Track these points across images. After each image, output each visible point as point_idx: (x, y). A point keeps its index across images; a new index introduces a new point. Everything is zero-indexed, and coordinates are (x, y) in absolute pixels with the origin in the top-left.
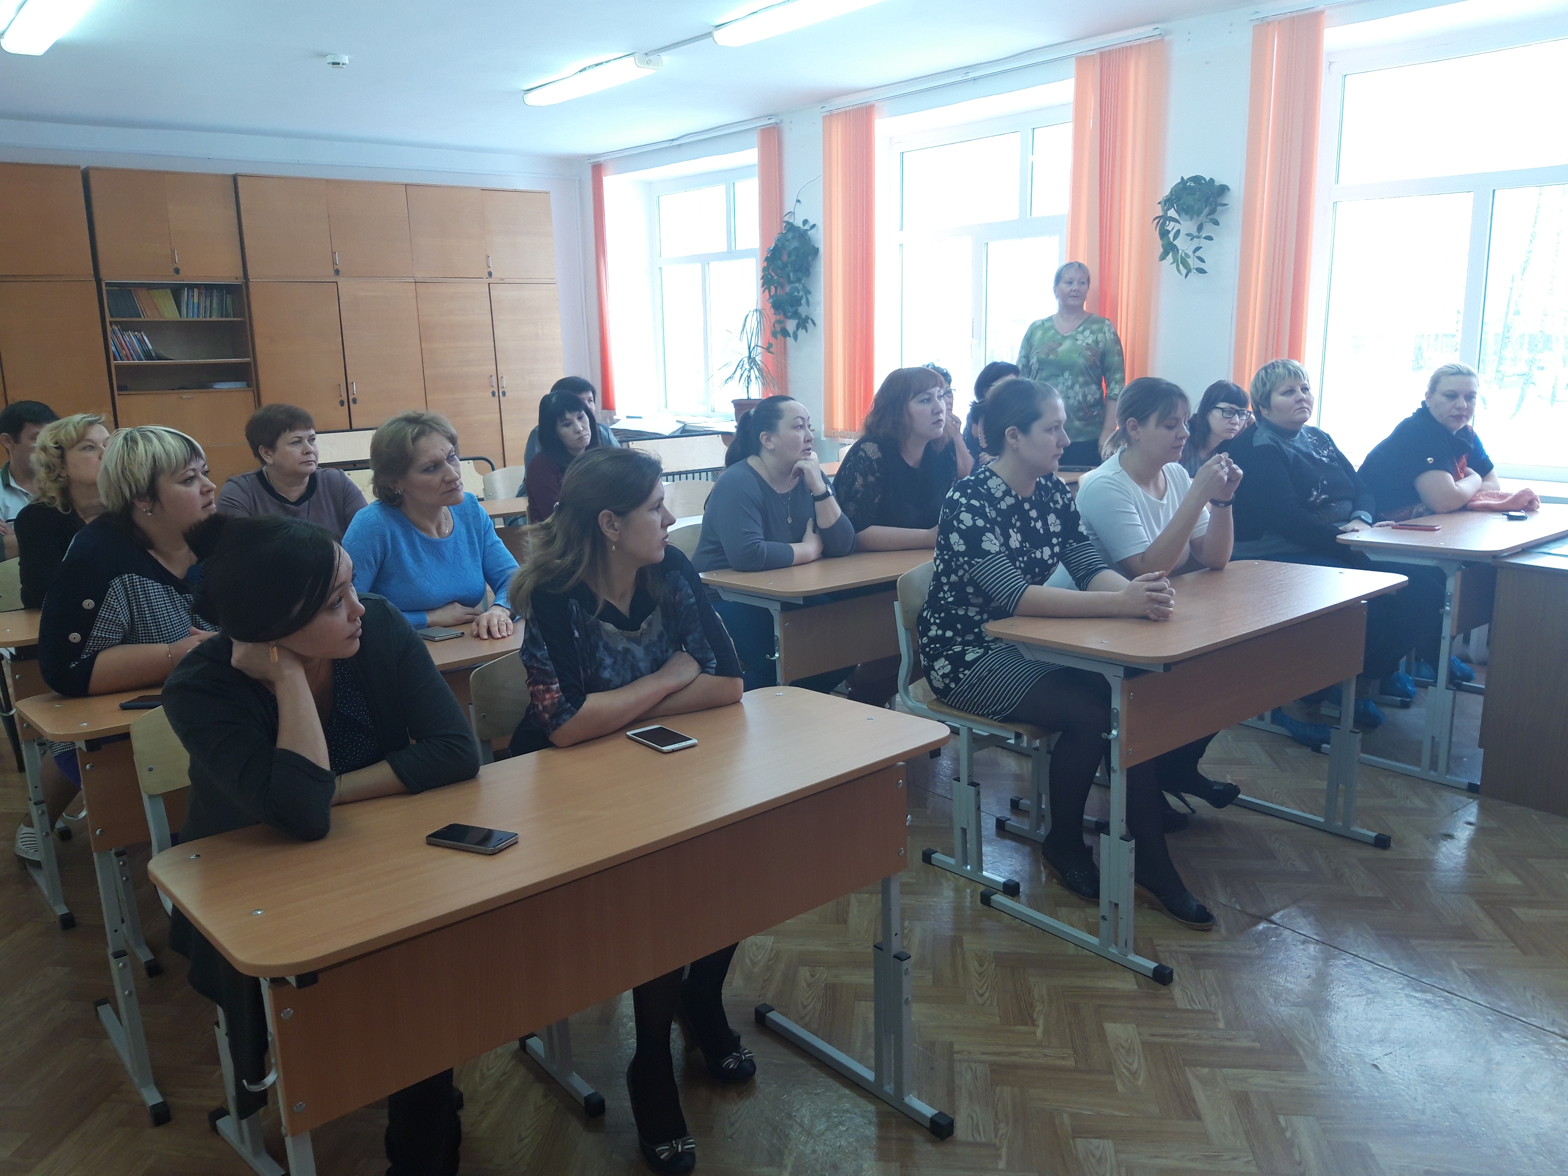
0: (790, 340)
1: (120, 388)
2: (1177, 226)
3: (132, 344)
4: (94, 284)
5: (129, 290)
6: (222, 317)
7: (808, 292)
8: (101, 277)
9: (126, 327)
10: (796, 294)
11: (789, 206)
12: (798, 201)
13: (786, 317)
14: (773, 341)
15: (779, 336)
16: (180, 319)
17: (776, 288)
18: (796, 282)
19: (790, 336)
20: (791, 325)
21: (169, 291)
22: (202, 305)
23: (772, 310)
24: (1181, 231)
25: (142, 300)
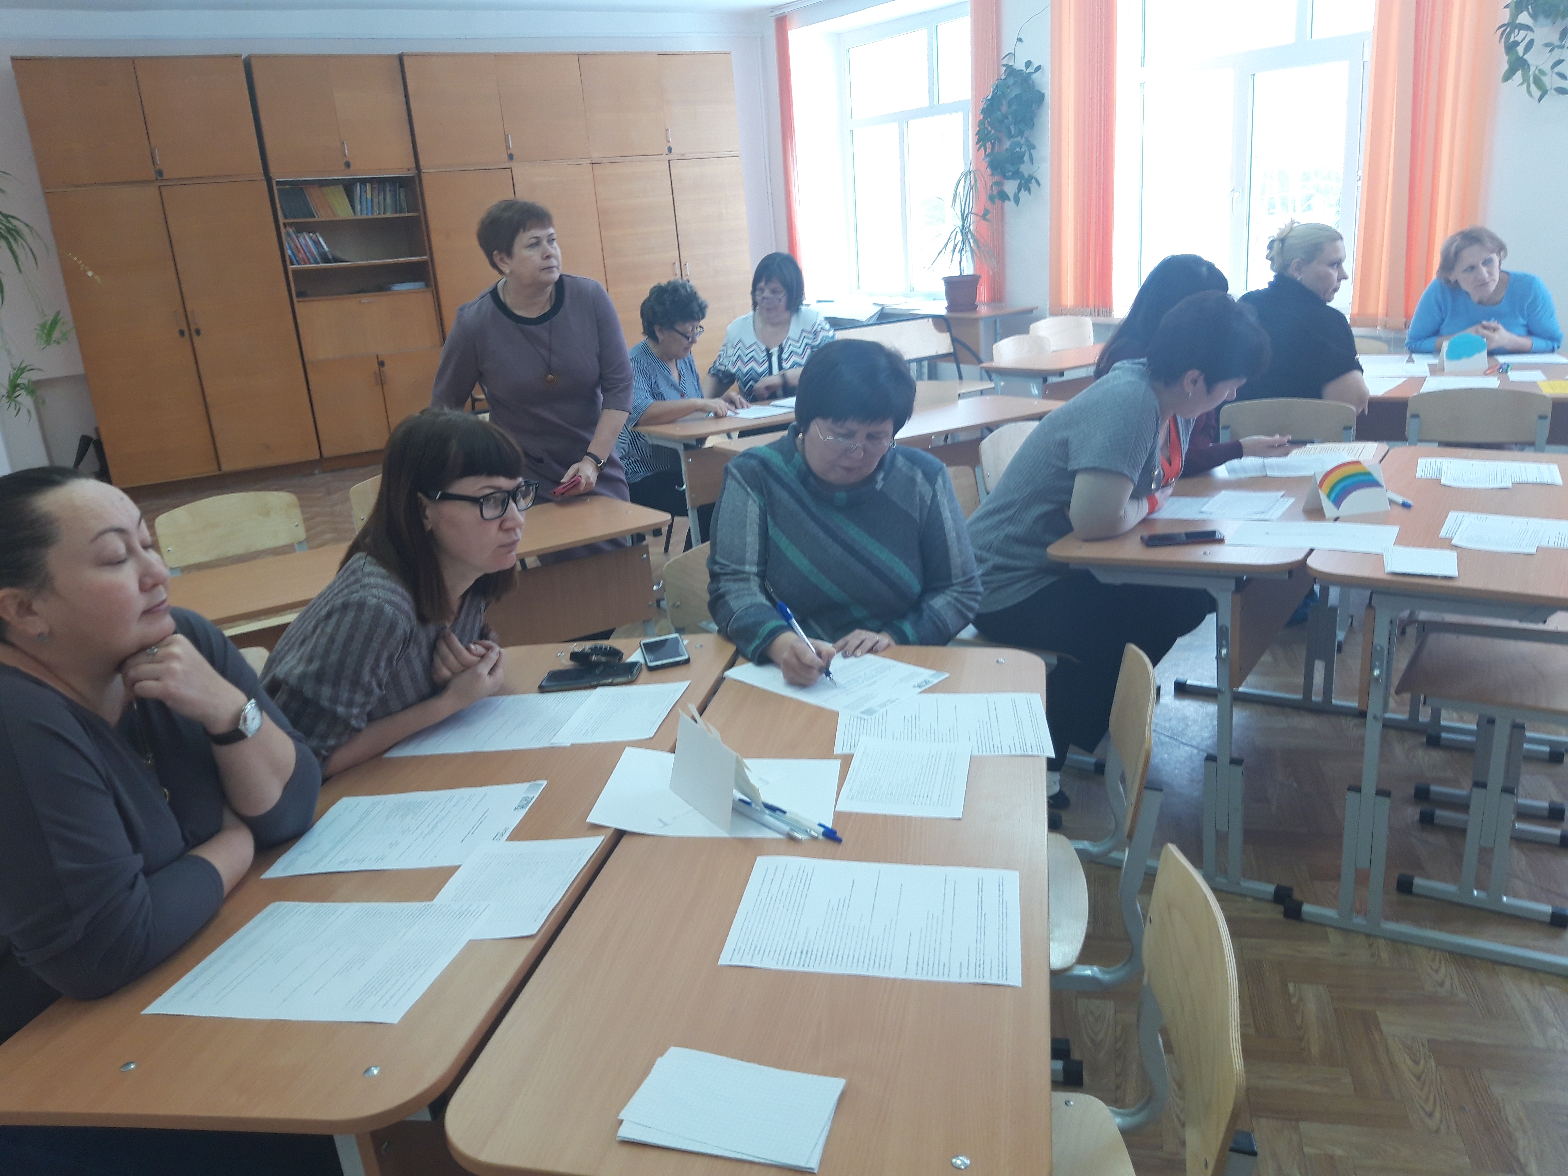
0: (1009, 205)
1: (300, 294)
2: (1530, 36)
3: (307, 245)
4: (265, 183)
5: (301, 188)
6: (396, 213)
7: (1031, 147)
8: (271, 175)
9: (300, 229)
10: (1018, 149)
11: (1008, 46)
12: (1020, 40)
13: (1005, 177)
14: (989, 205)
15: (996, 200)
16: (355, 218)
17: (993, 144)
18: (1018, 136)
19: (1009, 199)
20: (1010, 187)
21: (341, 188)
22: (375, 201)
23: (989, 171)
24: (1535, 41)
25: (314, 197)
